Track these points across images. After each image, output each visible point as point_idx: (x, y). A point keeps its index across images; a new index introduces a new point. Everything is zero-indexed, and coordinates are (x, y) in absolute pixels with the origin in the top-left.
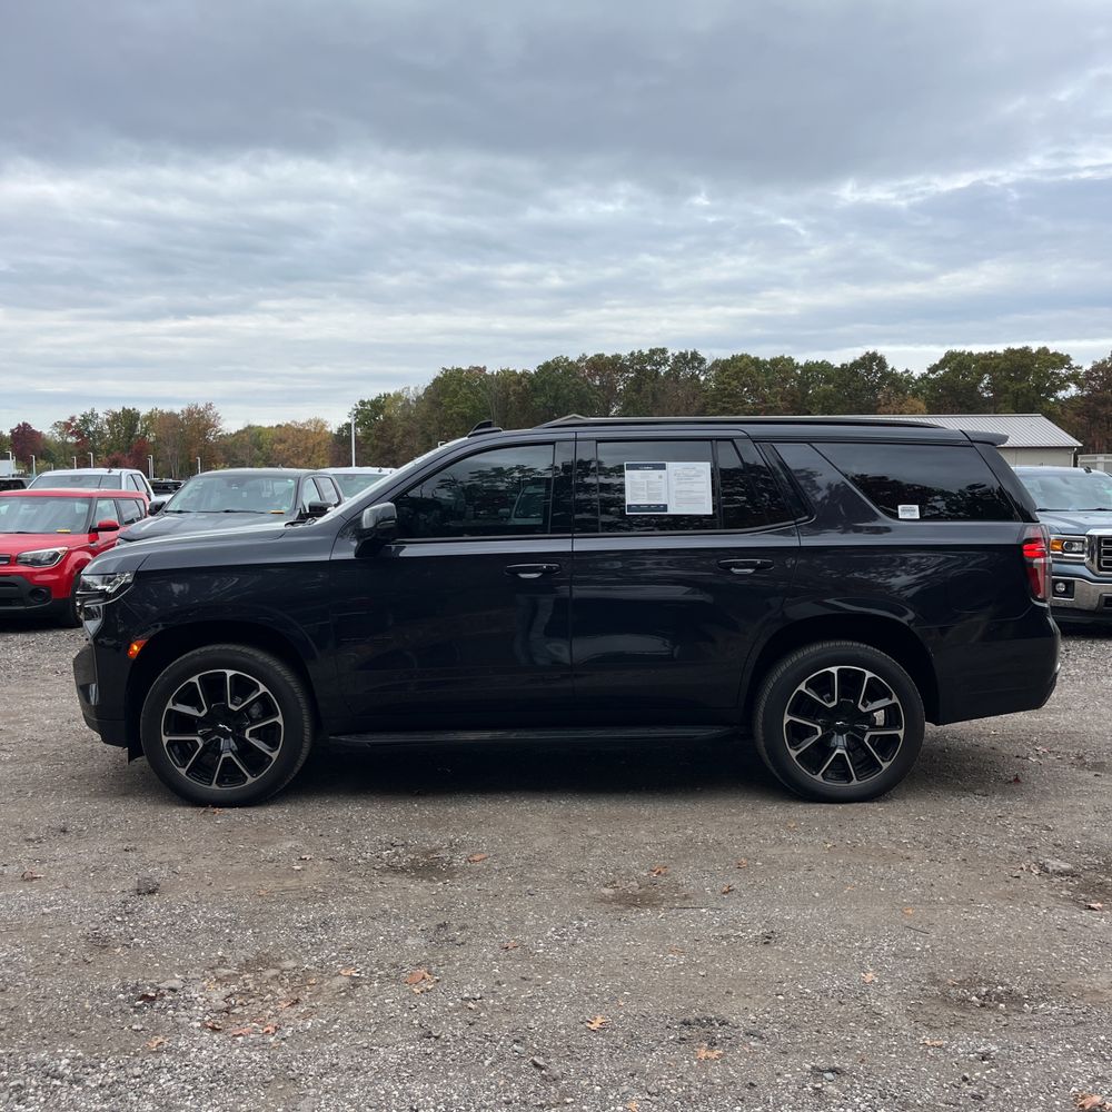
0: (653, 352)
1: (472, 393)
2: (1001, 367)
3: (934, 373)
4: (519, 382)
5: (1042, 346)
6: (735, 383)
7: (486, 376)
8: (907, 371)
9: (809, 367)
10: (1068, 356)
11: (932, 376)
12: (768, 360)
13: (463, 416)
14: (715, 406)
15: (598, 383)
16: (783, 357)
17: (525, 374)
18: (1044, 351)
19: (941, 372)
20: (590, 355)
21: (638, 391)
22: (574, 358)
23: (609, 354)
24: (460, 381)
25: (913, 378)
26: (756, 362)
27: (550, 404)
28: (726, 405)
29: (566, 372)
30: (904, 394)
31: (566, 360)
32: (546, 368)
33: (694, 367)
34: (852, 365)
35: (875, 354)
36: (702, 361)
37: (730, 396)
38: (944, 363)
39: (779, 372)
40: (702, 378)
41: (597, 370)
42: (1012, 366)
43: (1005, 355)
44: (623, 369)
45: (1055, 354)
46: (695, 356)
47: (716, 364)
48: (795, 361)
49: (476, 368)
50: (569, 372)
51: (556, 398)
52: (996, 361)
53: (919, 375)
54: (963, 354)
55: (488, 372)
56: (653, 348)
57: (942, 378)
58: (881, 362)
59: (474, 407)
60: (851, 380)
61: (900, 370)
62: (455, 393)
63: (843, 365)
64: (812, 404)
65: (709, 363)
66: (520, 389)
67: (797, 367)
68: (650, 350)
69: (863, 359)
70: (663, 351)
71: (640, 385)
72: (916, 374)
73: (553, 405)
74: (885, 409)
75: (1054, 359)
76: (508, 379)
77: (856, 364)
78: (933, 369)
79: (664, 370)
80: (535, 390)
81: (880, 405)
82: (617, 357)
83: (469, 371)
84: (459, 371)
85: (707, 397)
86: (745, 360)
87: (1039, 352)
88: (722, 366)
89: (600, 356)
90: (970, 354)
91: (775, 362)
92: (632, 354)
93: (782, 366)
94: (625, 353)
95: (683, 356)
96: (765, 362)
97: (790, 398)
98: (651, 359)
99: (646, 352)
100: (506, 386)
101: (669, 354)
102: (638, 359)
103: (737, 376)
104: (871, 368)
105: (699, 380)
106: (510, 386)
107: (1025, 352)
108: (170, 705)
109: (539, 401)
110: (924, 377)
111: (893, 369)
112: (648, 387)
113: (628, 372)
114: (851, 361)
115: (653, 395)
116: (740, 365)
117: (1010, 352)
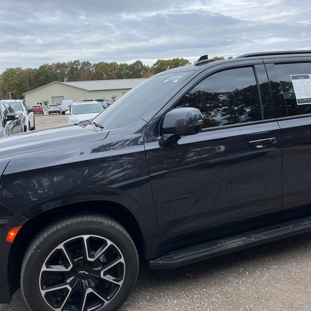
0: (75, 62)
1: (18, 76)
2: (172, 64)
3: (155, 66)
4: (34, 72)
5: (182, 58)
6: (101, 70)
7: (22, 70)
8: (148, 66)
9: (122, 65)
10: (188, 60)
11: (154, 67)
12: (110, 63)
13: (16, 84)
14: (96, 78)
15: (59, 72)
16: (114, 62)
17: (35, 70)
18: (182, 59)
19: (157, 66)
20: (56, 63)
21: (72, 74)
22: (50, 64)
23: (62, 63)
24: (13, 72)
25: (150, 68)
26: (106, 64)
27: (45, 79)
28: (99, 77)
29: (49, 69)
30: (148, 72)
31: (48, 65)
32: (42, 67)
33: (88, 66)
34: (133, 64)
35: (139, 61)
36: (90, 64)
37: (100, 74)
38: (157, 63)
39: (113, 67)
40: (91, 69)
41: (59, 68)
42: (175, 63)
43: (173, 61)
44: (67, 67)
45: (185, 60)
46: (88, 63)
47: (94, 65)
48: (117, 64)
49: (18, 68)
50: (50, 68)
51: (47, 77)
52: (171, 62)
53: (151, 67)
54: (161, 60)
55: (22, 69)
56: (75, 60)
57: (157, 68)
58: (141, 63)
59: (19, 81)
60: (133, 69)
61: (146, 65)
62: (12, 76)
63: (131, 64)
64: (123, 76)
65: (92, 65)
66: (34, 74)
67: (118, 65)
68: (74, 61)
69: (136, 62)
70: (78, 61)
71: (72, 72)
72: (150, 67)
73: (46, 79)
74: (143, 77)
75: (185, 61)
76: (29, 71)
77: (134, 64)
78: (154, 65)
79: (79, 67)
80: (40, 74)
81: (142, 76)
82: (64, 64)
83: (16, 69)
84: (12, 69)
85: (93, 75)
86: (103, 63)
87: (181, 59)
88: (97, 66)
89: (59, 63)
90: (164, 60)
91: (112, 64)
92: (69, 62)
93: (113, 65)
94: (67, 62)
95: (85, 63)
96: (109, 64)
97: (117, 75)
98: (75, 64)
99: (73, 62)
100: (29, 74)
101: (80, 62)
102: (71, 64)
103: (101, 68)
104: (138, 65)
105: (90, 70)
106: (31, 73)
107: (178, 60)
108: (44, 268)
109: (41, 78)
110: (152, 67)
111: (144, 65)
112: (75, 72)
113: (68, 68)
114: (133, 63)
115: (77, 75)
116: (102, 65)
117: (174, 60)
